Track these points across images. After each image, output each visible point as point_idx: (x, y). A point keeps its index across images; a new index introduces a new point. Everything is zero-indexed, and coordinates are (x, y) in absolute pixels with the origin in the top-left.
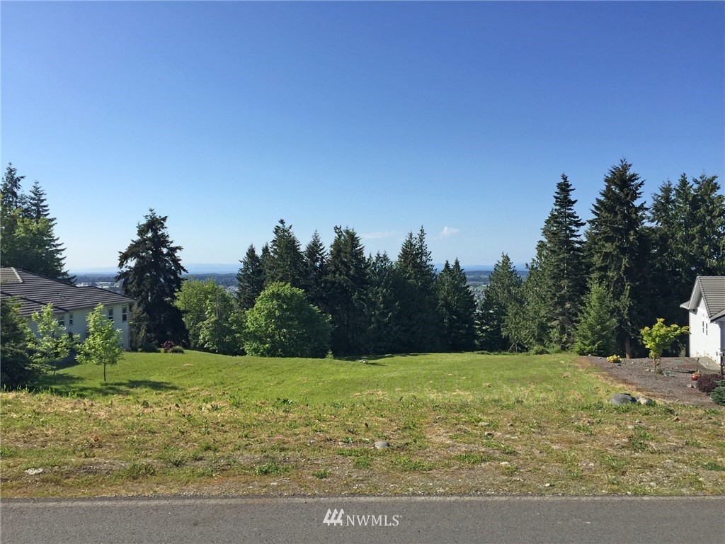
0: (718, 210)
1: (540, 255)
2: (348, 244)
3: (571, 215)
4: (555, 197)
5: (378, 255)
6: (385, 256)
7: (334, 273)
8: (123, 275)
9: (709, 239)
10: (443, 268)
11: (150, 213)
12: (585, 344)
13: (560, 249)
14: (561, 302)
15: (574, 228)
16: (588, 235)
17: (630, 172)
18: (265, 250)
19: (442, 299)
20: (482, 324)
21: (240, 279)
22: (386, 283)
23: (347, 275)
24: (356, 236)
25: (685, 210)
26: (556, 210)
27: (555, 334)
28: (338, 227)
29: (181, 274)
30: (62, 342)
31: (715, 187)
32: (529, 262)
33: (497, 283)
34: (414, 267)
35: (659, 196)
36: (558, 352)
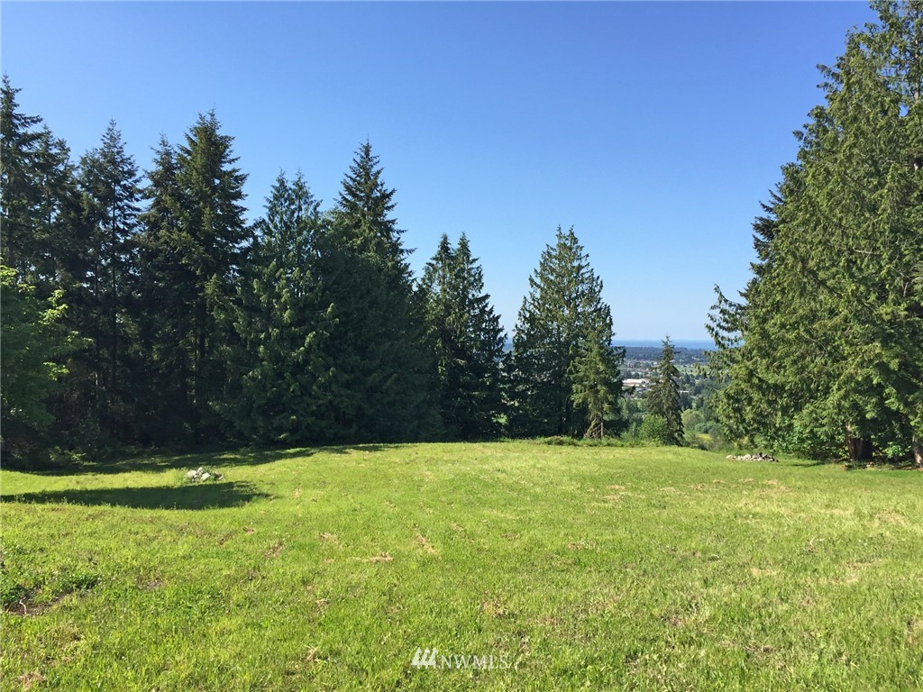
5: (281, 181)
6: (299, 186)
10: (437, 251)
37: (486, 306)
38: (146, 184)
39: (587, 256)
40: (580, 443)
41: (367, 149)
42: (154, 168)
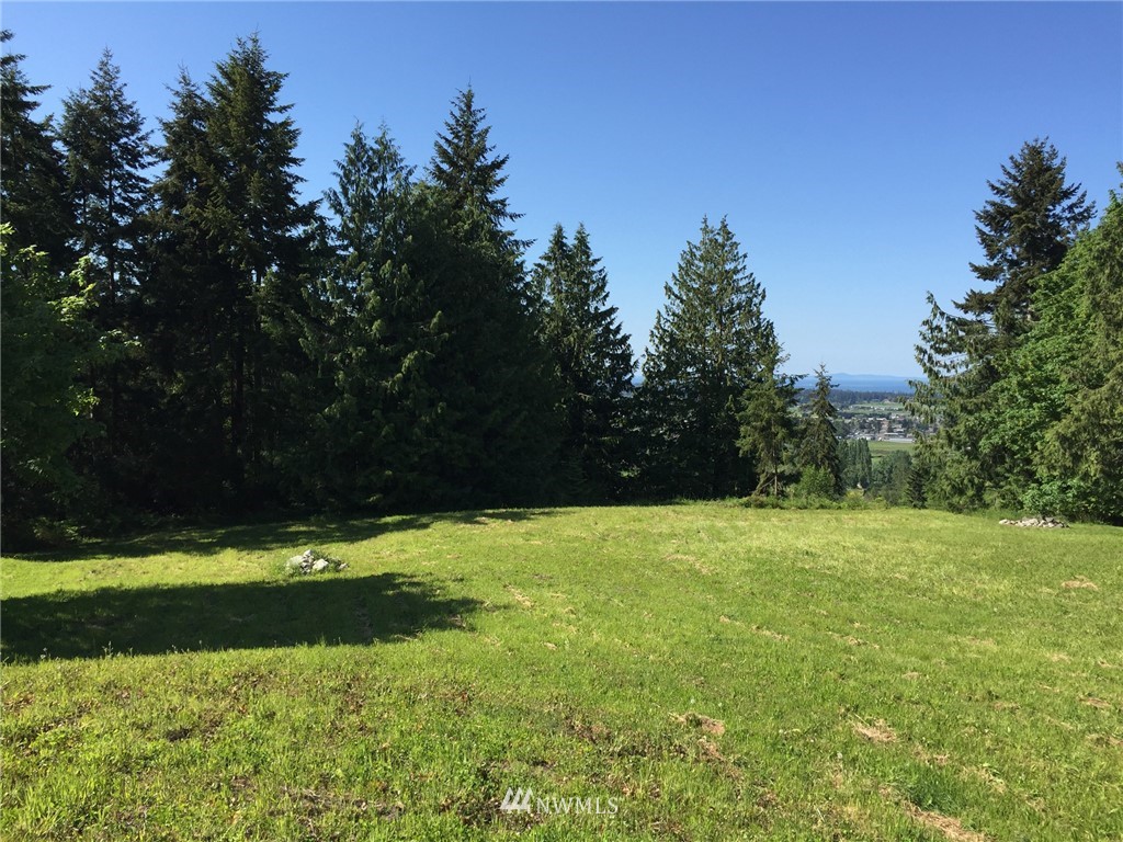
6: (383, 145)
10: (548, 247)
37: (611, 323)
38: (159, 140)
39: (745, 256)
40: (785, 504)
41: (469, 98)
42: (171, 117)
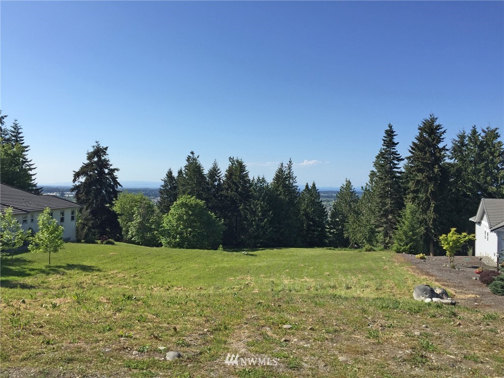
0: (498, 152)
1: (372, 181)
2: (237, 169)
3: (394, 153)
4: (383, 140)
5: (259, 178)
6: (263, 179)
7: (227, 190)
8: (76, 188)
9: (491, 173)
10: (304, 188)
11: (96, 144)
12: (400, 245)
13: (386, 177)
14: (385, 215)
15: (396, 162)
16: (406, 167)
17: (436, 123)
18: (180, 172)
19: (303, 210)
20: (331, 228)
21: (161, 193)
22: (264, 198)
23: (236, 192)
24: (243, 164)
25: (475, 152)
26: (383, 149)
27: (380, 237)
28: (232, 158)
29: (117, 188)
30: (18, 235)
31: (497, 136)
32: (364, 185)
33: (341, 199)
34: (283, 187)
35: (457, 141)
36: (381, 250)
37: (321, 204)
41: (282, 164)
